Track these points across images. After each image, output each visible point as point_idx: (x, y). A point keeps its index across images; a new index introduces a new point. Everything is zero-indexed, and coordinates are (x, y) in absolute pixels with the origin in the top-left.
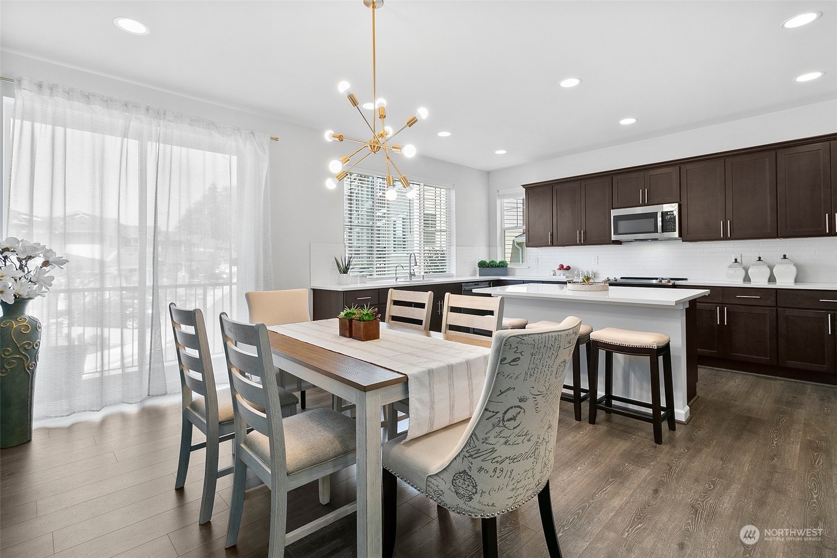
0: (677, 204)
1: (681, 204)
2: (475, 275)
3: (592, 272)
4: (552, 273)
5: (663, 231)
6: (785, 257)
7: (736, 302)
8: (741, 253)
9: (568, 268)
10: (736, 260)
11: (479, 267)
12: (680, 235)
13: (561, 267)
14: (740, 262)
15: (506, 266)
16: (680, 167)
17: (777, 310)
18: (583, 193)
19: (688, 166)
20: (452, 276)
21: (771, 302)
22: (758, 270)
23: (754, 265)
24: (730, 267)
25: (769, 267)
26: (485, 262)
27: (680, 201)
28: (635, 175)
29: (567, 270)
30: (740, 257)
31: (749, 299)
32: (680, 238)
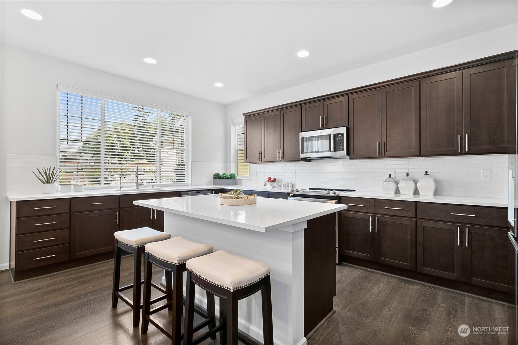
0: (345, 127)
1: (349, 128)
2: (211, 185)
3: (291, 183)
4: (263, 184)
5: (335, 150)
6: (427, 173)
7: (385, 213)
8: (395, 170)
9: (275, 180)
10: (390, 175)
11: (214, 178)
12: (348, 154)
13: (270, 179)
14: (394, 177)
15: (234, 178)
16: (349, 97)
17: (416, 220)
18: (282, 119)
19: (355, 96)
20: (189, 185)
21: (411, 214)
22: (406, 184)
23: (403, 180)
24: (385, 181)
25: (414, 181)
26: (219, 174)
27: (349, 125)
28: (317, 104)
29: (273, 181)
30: (394, 172)
31: (394, 210)
32: (348, 157)
